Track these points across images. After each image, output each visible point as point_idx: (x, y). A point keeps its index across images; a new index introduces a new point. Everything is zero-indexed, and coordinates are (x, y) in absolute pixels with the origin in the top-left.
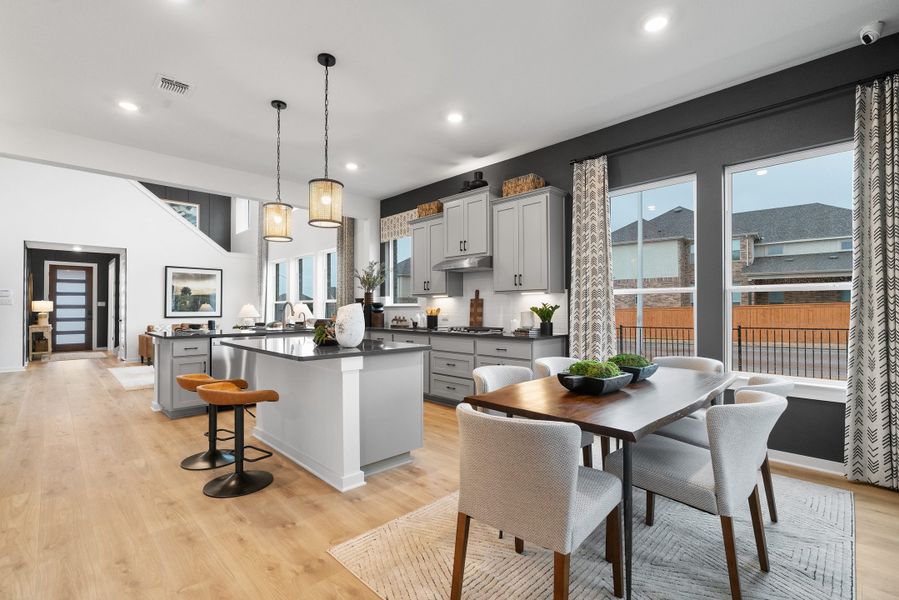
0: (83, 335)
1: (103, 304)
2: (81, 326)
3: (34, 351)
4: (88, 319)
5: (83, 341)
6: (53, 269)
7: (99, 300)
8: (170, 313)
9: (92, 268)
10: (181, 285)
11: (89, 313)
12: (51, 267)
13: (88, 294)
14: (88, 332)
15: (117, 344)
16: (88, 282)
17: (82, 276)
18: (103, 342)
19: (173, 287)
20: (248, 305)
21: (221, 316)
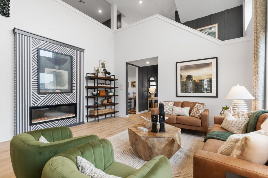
8: (179, 94)
19: (181, 76)
20: (237, 86)
21: (217, 97)
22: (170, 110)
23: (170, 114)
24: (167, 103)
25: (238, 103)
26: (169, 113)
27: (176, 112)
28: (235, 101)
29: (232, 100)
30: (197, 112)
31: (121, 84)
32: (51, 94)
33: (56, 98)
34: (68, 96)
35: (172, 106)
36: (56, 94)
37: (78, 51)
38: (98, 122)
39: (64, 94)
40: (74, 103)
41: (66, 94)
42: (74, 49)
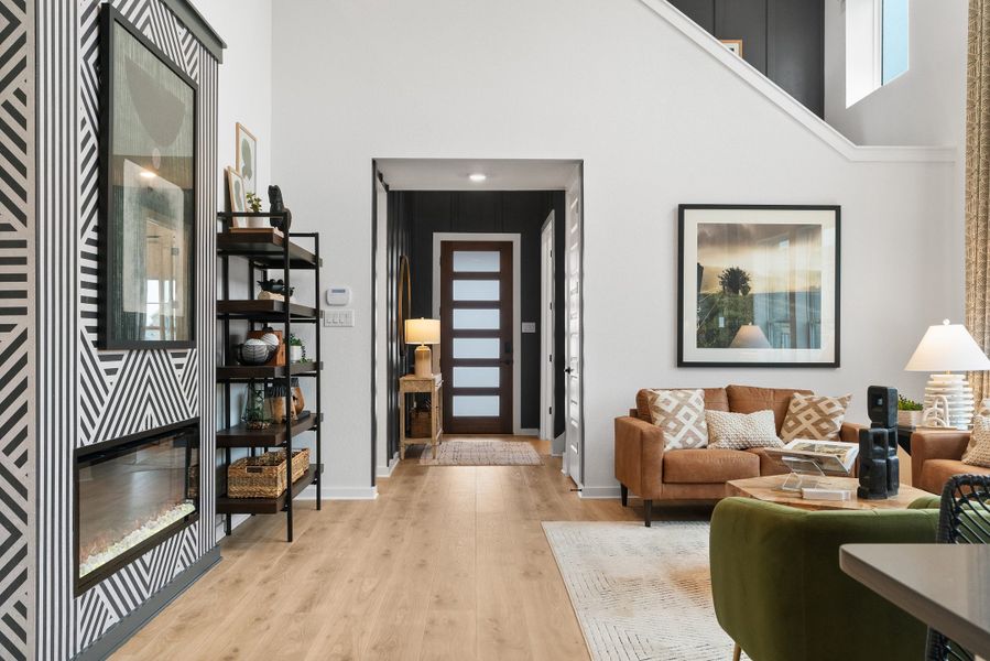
0: (497, 398)
1: (529, 328)
2: (493, 376)
3: (409, 434)
4: (505, 363)
5: (496, 414)
6: (448, 248)
7: (523, 320)
8: (692, 352)
9: (510, 243)
10: (722, 261)
11: (507, 348)
13: (504, 305)
14: (504, 392)
15: (560, 426)
16: (504, 276)
18: (532, 419)
19: (700, 269)
20: (942, 324)
21: (836, 364)
22: (699, 428)
23: (704, 447)
24: (681, 395)
25: (947, 383)
26: (699, 440)
27: (732, 435)
28: (937, 379)
29: (926, 375)
30: (824, 426)
31: (334, 291)
32: (135, 352)
33: (149, 386)
34: (179, 366)
35: (701, 407)
36: (149, 354)
37: (205, 48)
38: (290, 540)
39: (169, 352)
40: (192, 416)
41: (174, 355)
42: (194, 37)
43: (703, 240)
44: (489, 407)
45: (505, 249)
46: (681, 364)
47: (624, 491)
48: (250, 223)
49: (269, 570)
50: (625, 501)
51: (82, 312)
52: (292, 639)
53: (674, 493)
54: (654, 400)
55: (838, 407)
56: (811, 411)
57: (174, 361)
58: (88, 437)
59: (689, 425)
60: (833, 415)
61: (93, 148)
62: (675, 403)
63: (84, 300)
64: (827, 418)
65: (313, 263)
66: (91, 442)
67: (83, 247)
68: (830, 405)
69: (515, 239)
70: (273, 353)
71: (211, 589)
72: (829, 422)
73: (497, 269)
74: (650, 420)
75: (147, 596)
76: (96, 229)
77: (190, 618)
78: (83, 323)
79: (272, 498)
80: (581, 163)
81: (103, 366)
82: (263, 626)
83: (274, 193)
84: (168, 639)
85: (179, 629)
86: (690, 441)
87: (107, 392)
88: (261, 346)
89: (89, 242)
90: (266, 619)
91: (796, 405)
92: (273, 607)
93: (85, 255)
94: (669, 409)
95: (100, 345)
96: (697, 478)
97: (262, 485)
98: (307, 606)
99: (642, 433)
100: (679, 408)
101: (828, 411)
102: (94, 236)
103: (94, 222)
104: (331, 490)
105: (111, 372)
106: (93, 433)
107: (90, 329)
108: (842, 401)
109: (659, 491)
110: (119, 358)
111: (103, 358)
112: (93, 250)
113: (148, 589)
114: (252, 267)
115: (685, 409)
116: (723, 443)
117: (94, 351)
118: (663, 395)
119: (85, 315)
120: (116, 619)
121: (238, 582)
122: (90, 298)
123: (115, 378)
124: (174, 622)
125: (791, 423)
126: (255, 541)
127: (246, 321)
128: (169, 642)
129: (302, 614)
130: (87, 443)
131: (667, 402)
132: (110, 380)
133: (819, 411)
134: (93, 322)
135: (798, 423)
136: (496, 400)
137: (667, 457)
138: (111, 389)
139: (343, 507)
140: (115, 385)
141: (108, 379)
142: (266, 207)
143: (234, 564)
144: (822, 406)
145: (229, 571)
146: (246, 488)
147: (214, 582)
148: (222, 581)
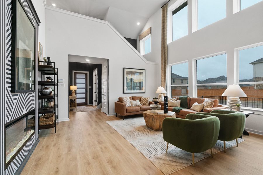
0: (85, 99)
1: (90, 87)
2: (84, 96)
3: (71, 107)
4: (86, 93)
5: (85, 102)
8: (126, 91)
9: (87, 73)
10: (130, 77)
11: (86, 91)
12: (75, 73)
13: (86, 84)
14: (86, 98)
16: (86, 79)
17: (84, 76)
18: (91, 102)
19: (127, 78)
20: (160, 87)
21: (145, 93)
22: (130, 103)
23: (131, 106)
24: (127, 98)
25: (161, 95)
30: (147, 102)
31: (60, 80)
32: (21, 93)
33: (24, 102)
34: (31, 96)
35: (129, 100)
36: (24, 94)
37: (36, 21)
38: (55, 133)
39: (29, 93)
40: (34, 109)
41: (30, 94)
42: (34, 17)
43: (127, 73)
44: (83, 101)
45: (86, 74)
46: (124, 93)
47: (116, 114)
48: (44, 64)
49: (54, 142)
50: (117, 116)
51: (7, 82)
52: (71, 160)
53: (128, 114)
54: (123, 99)
55: (149, 99)
56: (145, 100)
57: (30, 95)
58: (9, 119)
59: (128, 103)
60: (148, 100)
61: (10, 34)
62: (126, 99)
63: (7, 78)
64: (147, 101)
65: (57, 74)
66: (10, 121)
67: (7, 62)
68: (147, 99)
69: (88, 72)
70: (51, 92)
71: (40, 150)
72: (148, 101)
73: (85, 77)
74: (122, 102)
75: (24, 158)
76: (11, 57)
77: (38, 160)
78: (7, 85)
79: (51, 124)
80: (108, 60)
81: (13, 98)
82: (61, 158)
83: (49, 58)
84: (34, 170)
85: (36, 165)
86: (129, 105)
87: (14, 105)
88: (48, 91)
89: (9, 61)
90: (61, 156)
91: (142, 99)
92: (61, 152)
93: (8, 65)
94: (125, 100)
95: (11, 92)
96: (132, 112)
97: (49, 122)
98: (69, 150)
99: (123, 105)
100: (127, 100)
101: (147, 100)
102: (10, 59)
103: (10, 55)
104: (60, 120)
105: (15, 99)
106: (10, 118)
107: (9, 87)
108: (149, 98)
109: (126, 114)
110: (17, 95)
111: (13, 96)
112: (10, 63)
113: (24, 156)
114: (42, 74)
115: (128, 100)
116: (133, 105)
117: (10, 93)
118: (124, 98)
119: (8, 83)
120: (16, 169)
121: (47, 146)
122: (9, 78)
123: (16, 101)
124: (34, 163)
125: (142, 102)
126: (46, 134)
127: (40, 86)
128: (35, 171)
129: (69, 152)
130: (8, 121)
131: (125, 99)
132: (15, 101)
133: (146, 100)
134: (10, 85)
135: (143, 102)
136: (84, 100)
137: (127, 108)
138: (15, 104)
139: (63, 123)
140: (16, 103)
141: (14, 101)
142: (47, 61)
143: (44, 141)
144: (146, 99)
145: (43, 144)
146: (44, 123)
147: (40, 148)
148: (43, 147)
